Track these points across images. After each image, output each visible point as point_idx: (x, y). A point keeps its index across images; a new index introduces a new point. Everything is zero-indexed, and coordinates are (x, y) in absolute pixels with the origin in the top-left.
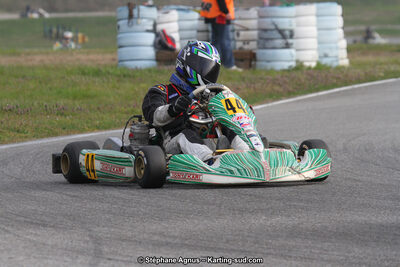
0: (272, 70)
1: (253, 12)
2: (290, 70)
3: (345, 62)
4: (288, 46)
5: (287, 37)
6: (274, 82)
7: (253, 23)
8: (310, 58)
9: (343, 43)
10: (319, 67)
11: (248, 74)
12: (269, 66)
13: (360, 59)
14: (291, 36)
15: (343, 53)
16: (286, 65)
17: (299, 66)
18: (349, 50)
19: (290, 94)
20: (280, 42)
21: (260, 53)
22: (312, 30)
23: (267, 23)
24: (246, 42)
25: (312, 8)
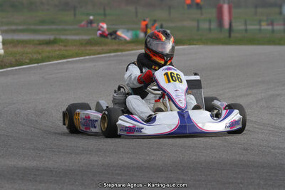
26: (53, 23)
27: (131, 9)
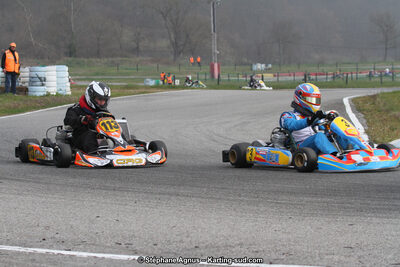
0: (35, 96)
1: (27, 69)
2: (44, 96)
3: (70, 93)
4: (43, 85)
5: (43, 81)
6: (36, 101)
7: (27, 74)
8: (53, 91)
9: (69, 84)
10: (57, 95)
11: (24, 97)
12: (34, 94)
13: (76, 92)
14: (45, 80)
15: (69, 89)
16: (42, 94)
17: (48, 95)
18: (71, 87)
19: (43, 107)
20: (39, 83)
21: (29, 88)
22: (55, 78)
23: (33, 74)
24: (24, 83)
25: (54, 68)
26: (103, 74)
27: (155, 65)
